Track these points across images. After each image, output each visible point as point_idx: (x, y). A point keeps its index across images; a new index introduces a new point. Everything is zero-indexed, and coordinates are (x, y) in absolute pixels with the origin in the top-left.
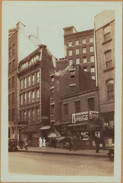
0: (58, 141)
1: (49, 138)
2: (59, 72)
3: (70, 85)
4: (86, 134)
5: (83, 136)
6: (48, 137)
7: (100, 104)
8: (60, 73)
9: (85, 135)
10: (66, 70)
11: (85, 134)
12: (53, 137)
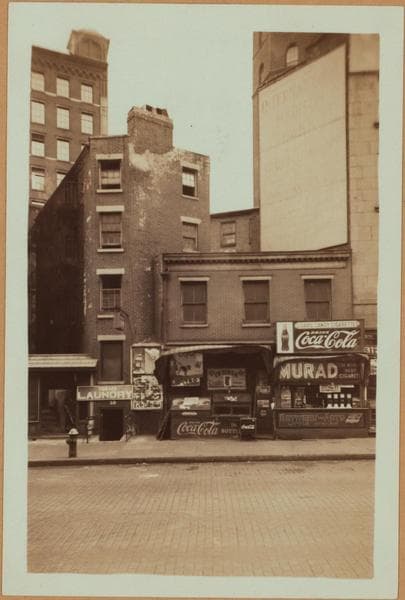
0: (184, 414)
1: (85, 404)
2: (144, 156)
3: (184, 219)
4: (344, 391)
5: (329, 396)
6: (79, 397)
7: (355, 302)
8: (151, 162)
9: (339, 394)
10: (170, 159)
11: (339, 390)
12: (112, 397)
